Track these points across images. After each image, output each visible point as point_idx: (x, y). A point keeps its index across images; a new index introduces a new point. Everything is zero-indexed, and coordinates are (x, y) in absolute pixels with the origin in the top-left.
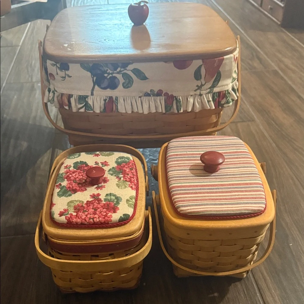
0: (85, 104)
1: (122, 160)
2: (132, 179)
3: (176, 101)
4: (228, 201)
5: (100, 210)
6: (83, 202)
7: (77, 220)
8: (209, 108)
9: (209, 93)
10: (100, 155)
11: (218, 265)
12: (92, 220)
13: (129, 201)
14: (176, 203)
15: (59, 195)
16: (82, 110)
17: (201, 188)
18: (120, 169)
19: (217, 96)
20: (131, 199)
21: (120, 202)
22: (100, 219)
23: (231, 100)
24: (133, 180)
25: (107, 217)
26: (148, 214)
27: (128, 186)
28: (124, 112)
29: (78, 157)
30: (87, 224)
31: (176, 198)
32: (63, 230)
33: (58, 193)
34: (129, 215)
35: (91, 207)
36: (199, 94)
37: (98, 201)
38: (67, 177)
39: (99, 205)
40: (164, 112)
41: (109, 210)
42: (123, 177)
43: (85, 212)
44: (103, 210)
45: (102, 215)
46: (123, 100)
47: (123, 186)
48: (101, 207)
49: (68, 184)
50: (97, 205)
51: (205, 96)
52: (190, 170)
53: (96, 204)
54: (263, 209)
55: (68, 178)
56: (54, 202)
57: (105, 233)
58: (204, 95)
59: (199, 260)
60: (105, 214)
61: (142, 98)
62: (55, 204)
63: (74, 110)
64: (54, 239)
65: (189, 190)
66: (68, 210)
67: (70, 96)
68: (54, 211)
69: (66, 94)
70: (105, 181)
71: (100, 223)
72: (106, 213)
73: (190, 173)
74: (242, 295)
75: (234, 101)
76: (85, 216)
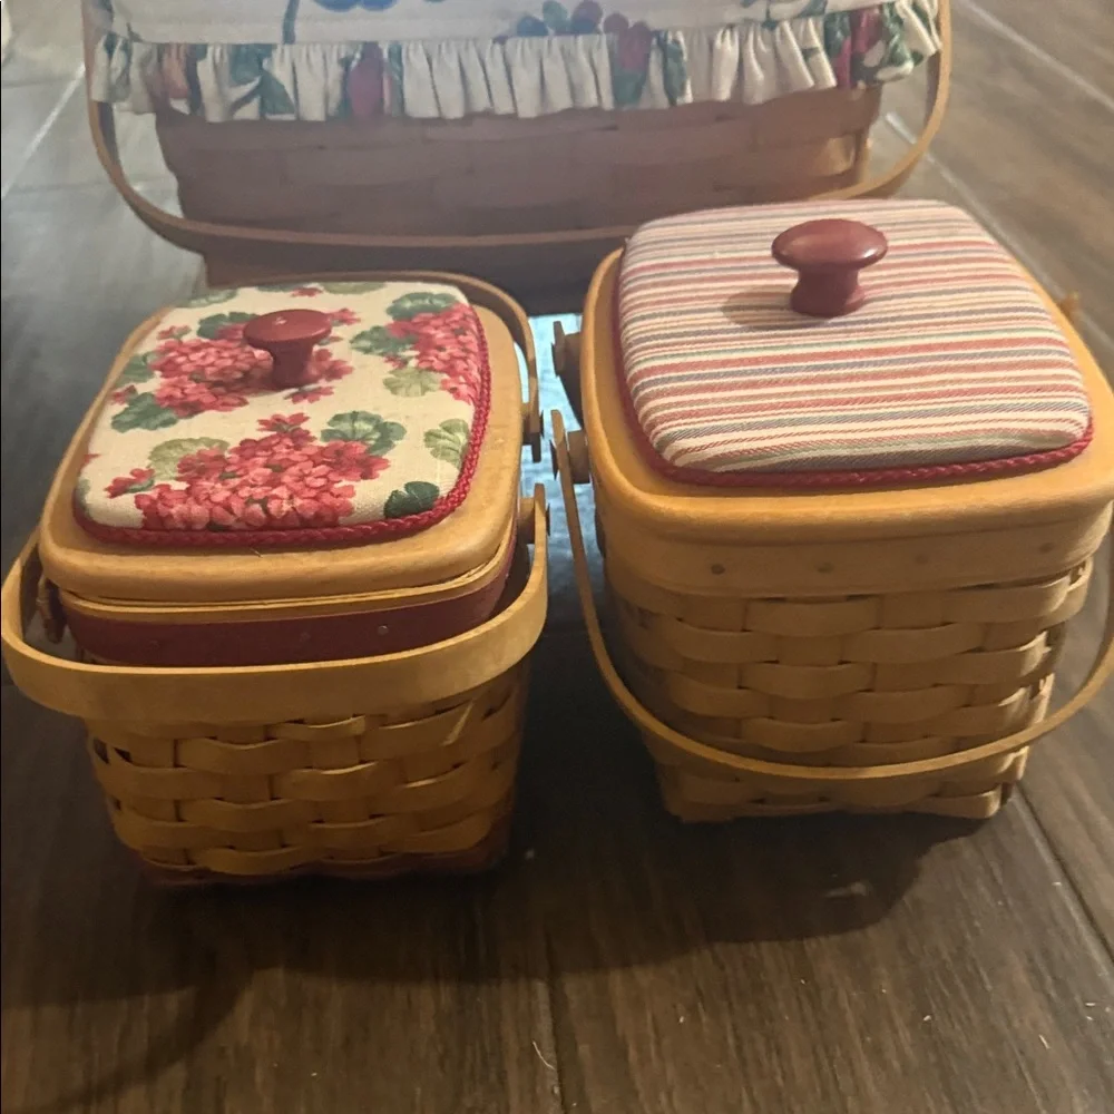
0: (258, 87)
1: (420, 302)
2: (460, 365)
3: (661, 55)
4: (910, 403)
5: (301, 470)
6: (223, 444)
7: (190, 509)
8: (811, 83)
9: (806, 14)
10: (320, 292)
11: (863, 741)
12: (257, 507)
13: (439, 437)
14: (654, 427)
15: (119, 424)
16: (250, 112)
17: (775, 366)
18: (406, 331)
19: (844, 32)
20: (447, 429)
21: (396, 442)
22: (298, 502)
23: (908, 55)
24: (465, 366)
25: (332, 494)
26: (530, 510)
27: (437, 386)
28: (432, 113)
29: (225, 300)
30: (237, 526)
31: (656, 409)
32: (124, 558)
33: (115, 417)
34: (435, 489)
35: (261, 460)
36: (762, 17)
37: (294, 439)
38: (166, 364)
39: (298, 453)
40: (608, 103)
41: (343, 469)
42: (417, 357)
43: (228, 478)
44: (314, 470)
45: (307, 486)
46: (424, 58)
47: (418, 388)
48: (306, 458)
49: (165, 386)
50: (289, 454)
51: (792, 28)
52: (724, 309)
53: (285, 450)
54: (1079, 434)
55: (168, 368)
56: (93, 449)
57: (323, 565)
58: (786, 25)
59: (771, 718)
60: (321, 482)
61: (509, 43)
62: (95, 456)
63: (214, 114)
64: (83, 599)
65: (717, 376)
66: (151, 471)
67: (196, 52)
68: (86, 481)
69: (179, 46)
70: (336, 371)
71: (298, 524)
72: (328, 481)
73: (726, 320)
74: (982, 889)
75: (924, 62)
76: (228, 494)
